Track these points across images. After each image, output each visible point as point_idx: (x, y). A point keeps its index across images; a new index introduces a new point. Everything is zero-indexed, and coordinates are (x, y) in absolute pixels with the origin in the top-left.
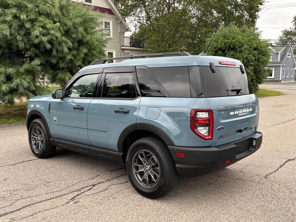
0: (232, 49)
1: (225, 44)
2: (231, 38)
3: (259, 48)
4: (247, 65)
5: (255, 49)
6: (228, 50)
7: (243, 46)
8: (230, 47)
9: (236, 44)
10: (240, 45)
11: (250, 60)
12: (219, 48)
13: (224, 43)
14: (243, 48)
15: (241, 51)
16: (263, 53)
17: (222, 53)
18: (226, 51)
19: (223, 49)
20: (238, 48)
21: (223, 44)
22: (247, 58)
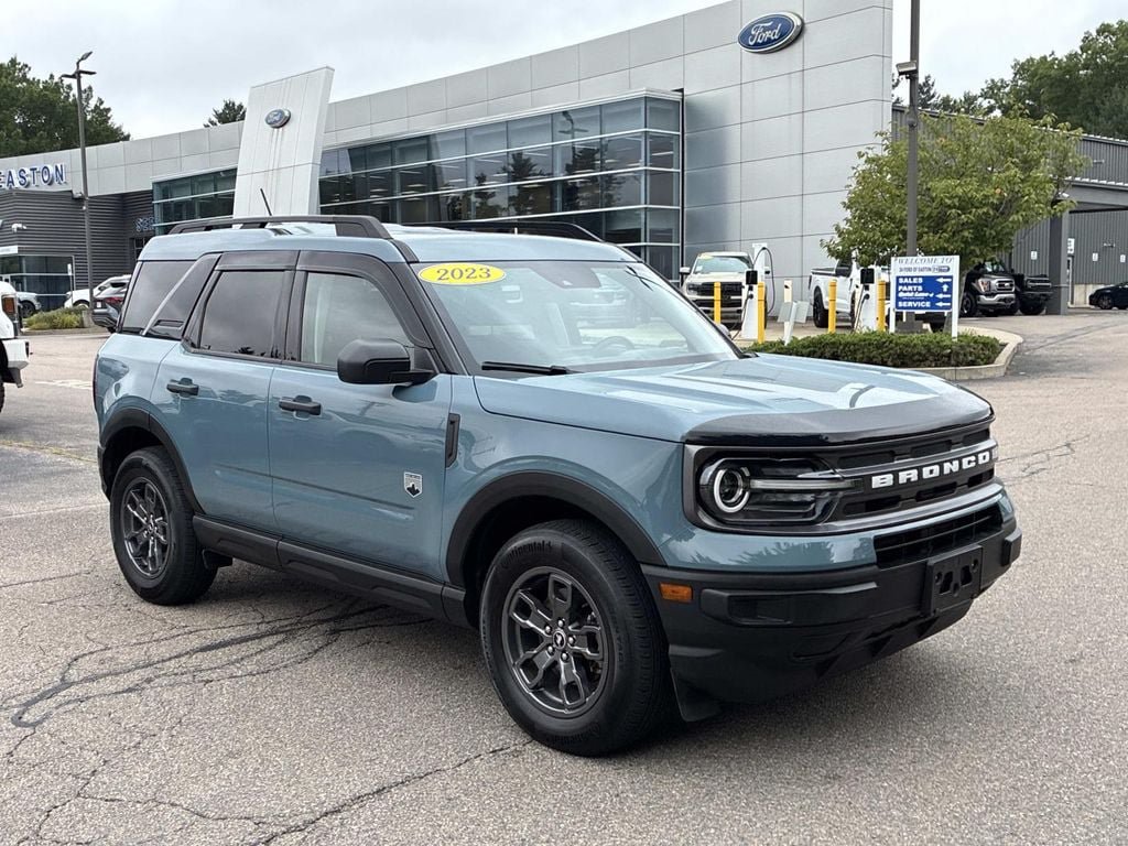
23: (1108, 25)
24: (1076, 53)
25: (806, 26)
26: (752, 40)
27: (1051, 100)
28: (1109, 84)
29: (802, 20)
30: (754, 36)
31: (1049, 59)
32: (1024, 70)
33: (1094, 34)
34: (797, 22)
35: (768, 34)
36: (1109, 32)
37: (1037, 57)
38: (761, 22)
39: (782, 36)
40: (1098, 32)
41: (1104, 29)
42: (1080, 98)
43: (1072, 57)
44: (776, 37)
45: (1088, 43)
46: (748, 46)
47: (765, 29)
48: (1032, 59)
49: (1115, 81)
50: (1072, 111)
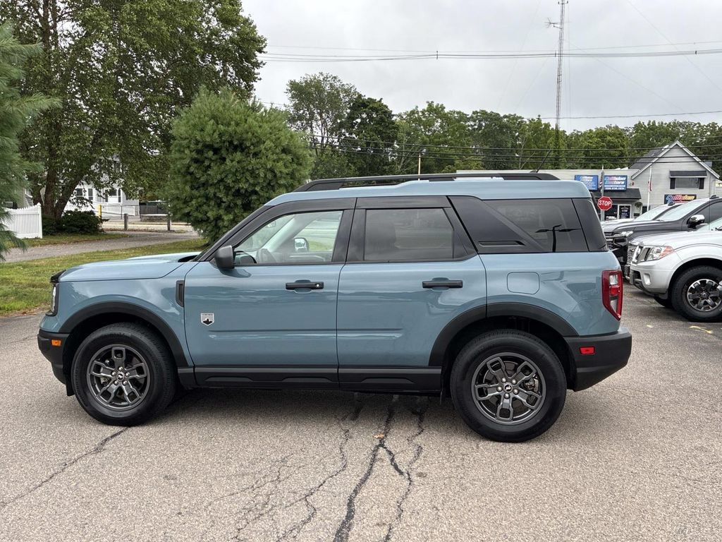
0: (236, 148)
1: (221, 135)
2: (233, 123)
3: (293, 149)
4: (272, 184)
5: (284, 151)
6: (227, 150)
7: (260, 142)
8: (231, 143)
9: (245, 136)
10: (255, 140)
11: (279, 175)
12: (207, 143)
13: (217, 132)
14: (262, 147)
15: (255, 155)
16: (298, 159)
17: (214, 155)
18: (223, 152)
19: (216, 146)
20: (252, 147)
21: (216, 135)
22: (272, 170)
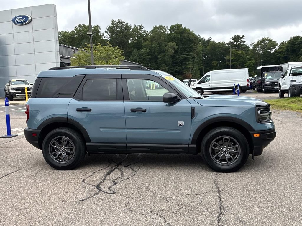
23: (80, 25)
24: (74, 31)
25: (33, 19)
26: (16, 21)
27: (69, 42)
28: (82, 39)
29: (32, 18)
30: (16, 20)
31: (67, 32)
32: (61, 34)
33: (77, 27)
34: (30, 18)
35: (21, 20)
36: (81, 26)
37: (64, 31)
38: (19, 17)
39: (25, 21)
40: (78, 26)
41: (80, 26)
42: (76, 42)
43: (73, 32)
44: (24, 21)
45: (76, 29)
46: (15, 23)
47: (20, 19)
48: (63, 32)
49: (84, 38)
50: (74, 45)
